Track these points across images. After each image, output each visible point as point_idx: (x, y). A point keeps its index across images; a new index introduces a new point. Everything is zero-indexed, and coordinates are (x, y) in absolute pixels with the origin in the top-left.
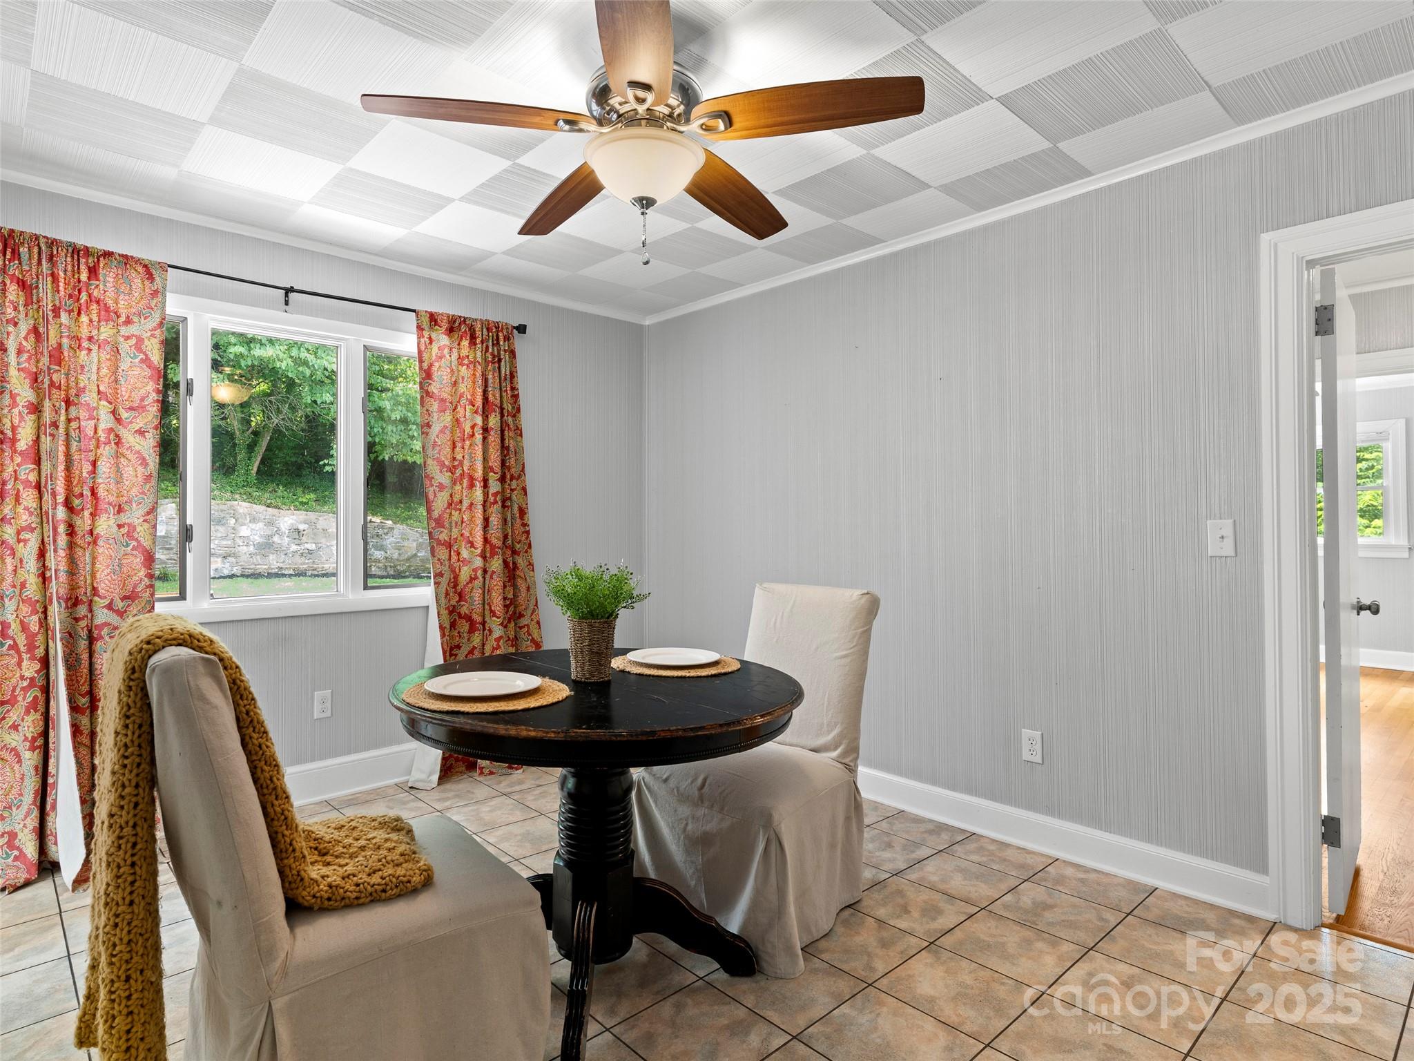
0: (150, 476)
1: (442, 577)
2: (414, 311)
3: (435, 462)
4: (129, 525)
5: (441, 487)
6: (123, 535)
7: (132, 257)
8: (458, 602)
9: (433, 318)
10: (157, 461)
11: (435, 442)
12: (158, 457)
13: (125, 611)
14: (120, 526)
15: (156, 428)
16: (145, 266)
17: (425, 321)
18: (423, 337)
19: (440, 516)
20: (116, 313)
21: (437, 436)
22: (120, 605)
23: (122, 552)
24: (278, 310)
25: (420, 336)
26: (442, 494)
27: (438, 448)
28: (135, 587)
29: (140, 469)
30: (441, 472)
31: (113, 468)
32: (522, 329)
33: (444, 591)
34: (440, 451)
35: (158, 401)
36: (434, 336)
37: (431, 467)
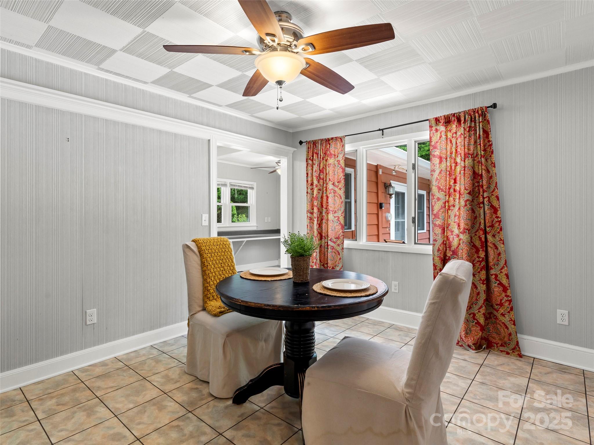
0: (342, 202)
1: (436, 242)
2: (428, 120)
3: (436, 188)
4: (338, 216)
5: (439, 199)
6: (336, 220)
7: (337, 137)
8: (451, 255)
9: (437, 120)
10: (344, 197)
11: (437, 178)
12: (344, 196)
13: (336, 242)
14: (335, 217)
15: (343, 187)
16: (340, 138)
17: (433, 122)
18: (432, 130)
19: (437, 213)
20: (334, 155)
21: (438, 175)
22: (335, 240)
23: (336, 225)
24: (381, 138)
25: (431, 131)
26: (439, 202)
27: (438, 181)
28: (339, 235)
29: (340, 200)
30: (439, 192)
31: (332, 200)
32: (494, 106)
33: (437, 248)
34: (439, 182)
35: (344, 178)
36: (438, 128)
37: (434, 190)
